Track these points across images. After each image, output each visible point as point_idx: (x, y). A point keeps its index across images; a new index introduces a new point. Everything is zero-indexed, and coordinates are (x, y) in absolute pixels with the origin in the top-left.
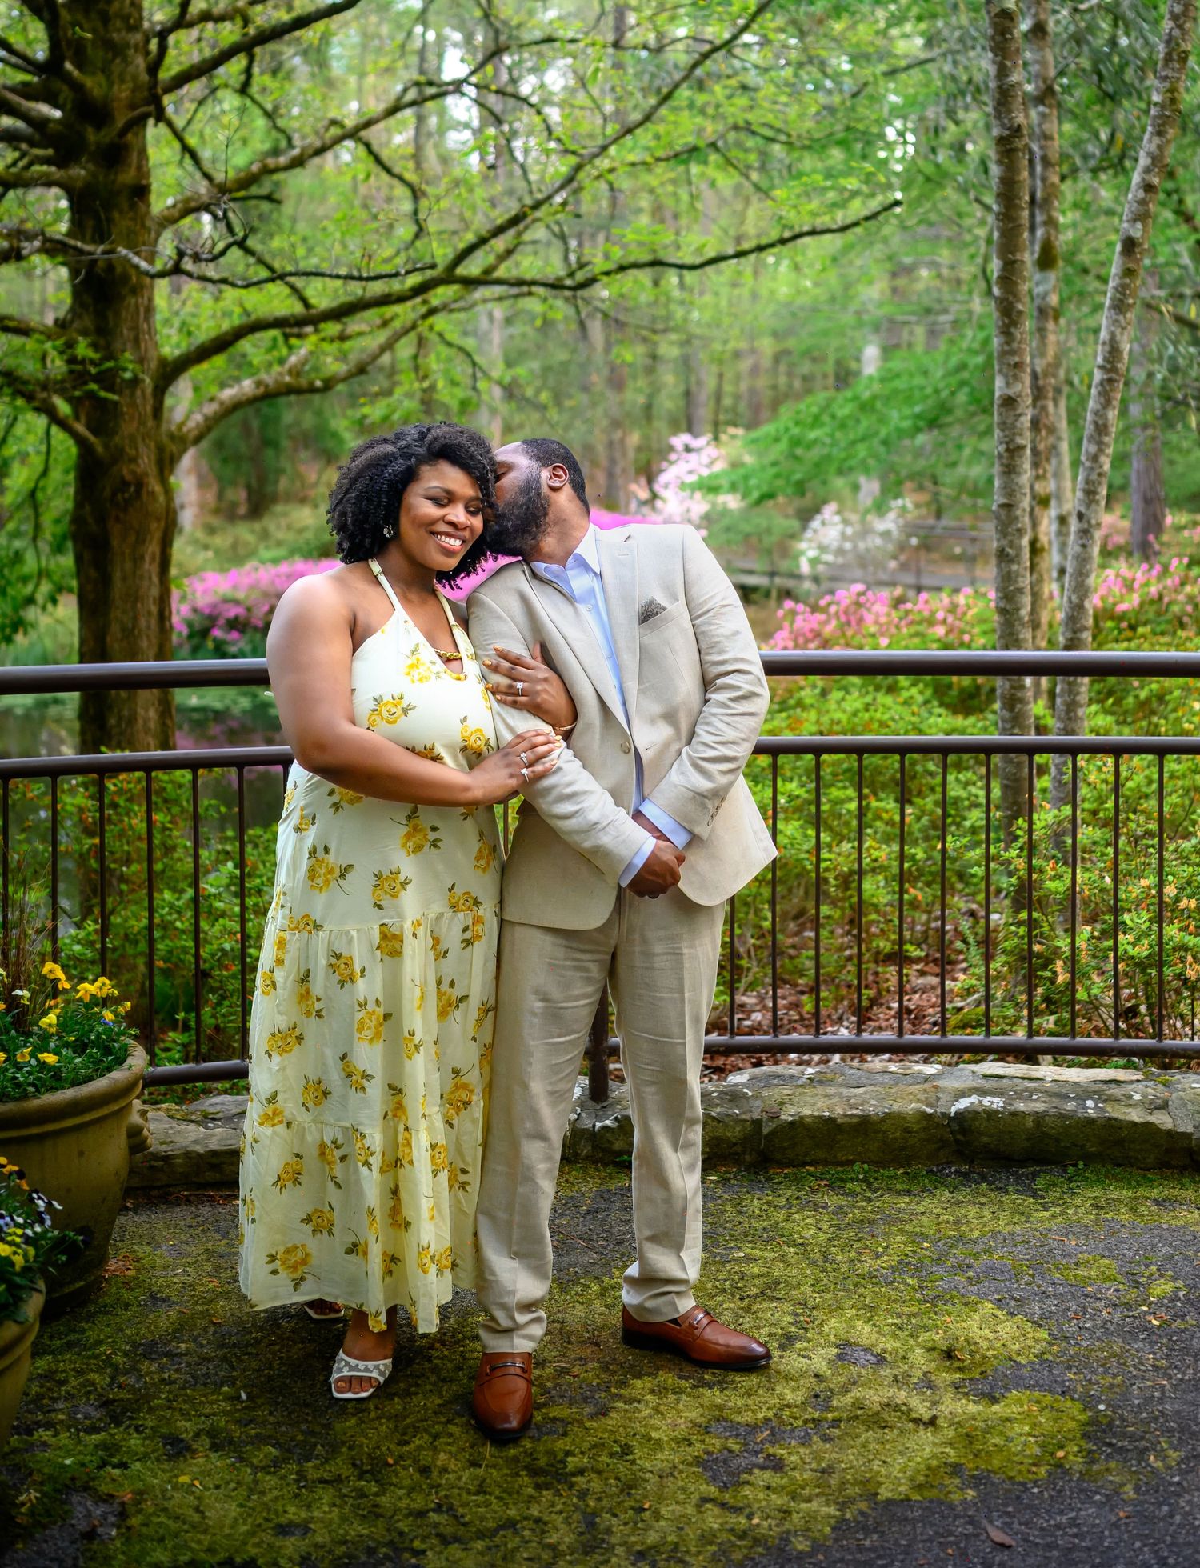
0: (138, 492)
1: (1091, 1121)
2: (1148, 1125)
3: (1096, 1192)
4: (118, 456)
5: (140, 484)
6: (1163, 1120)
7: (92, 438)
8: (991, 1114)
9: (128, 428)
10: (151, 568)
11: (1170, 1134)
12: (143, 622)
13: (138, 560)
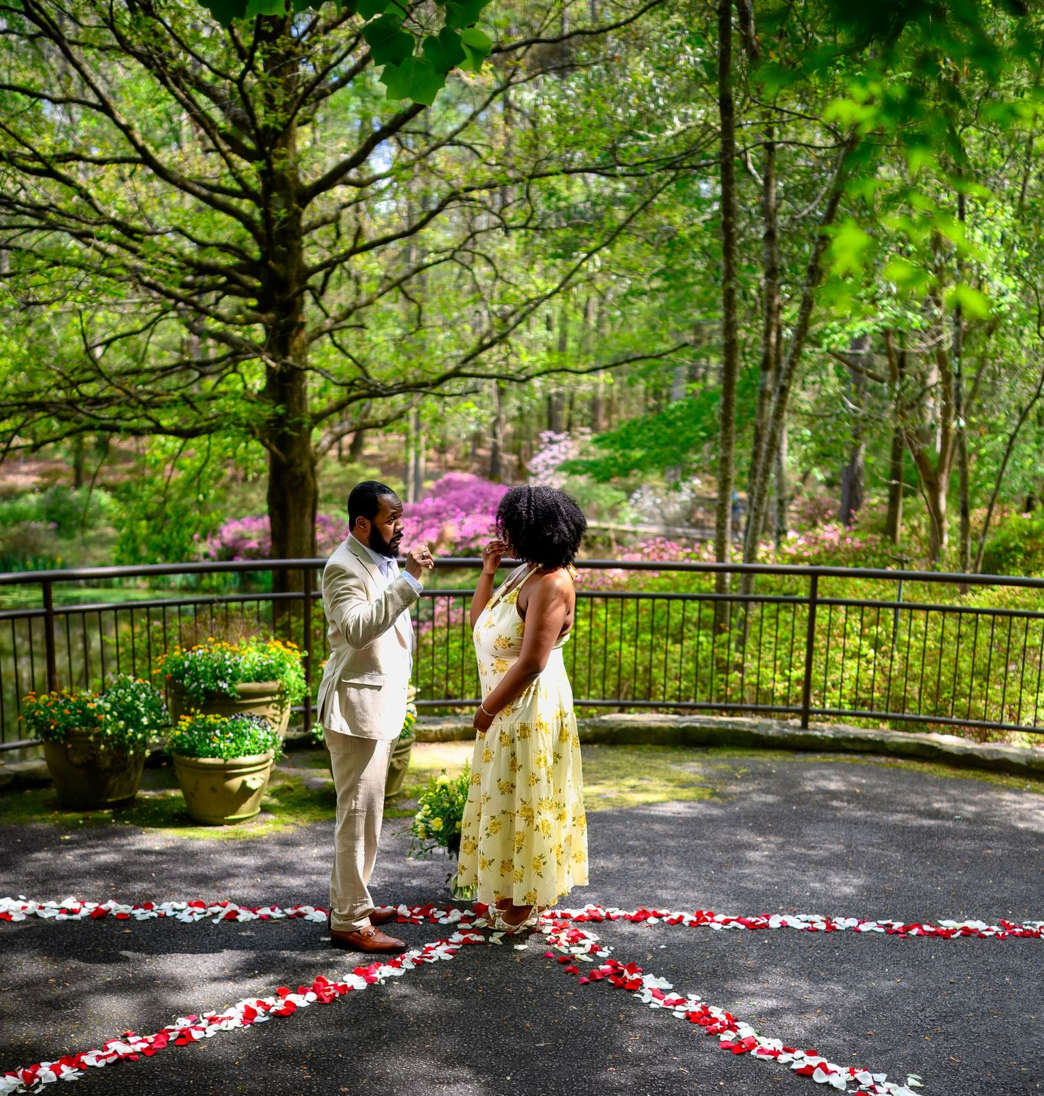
0: (302, 483)
1: (729, 731)
2: (749, 733)
3: (730, 753)
4: (291, 464)
5: (304, 477)
6: (755, 731)
7: (280, 454)
8: (695, 728)
9: (297, 449)
10: (308, 519)
11: (758, 736)
12: (305, 547)
13: (302, 515)
